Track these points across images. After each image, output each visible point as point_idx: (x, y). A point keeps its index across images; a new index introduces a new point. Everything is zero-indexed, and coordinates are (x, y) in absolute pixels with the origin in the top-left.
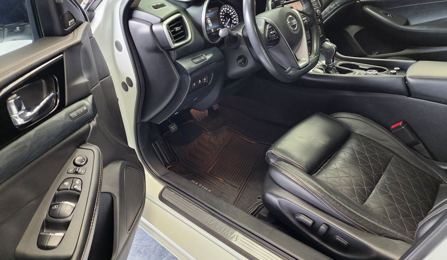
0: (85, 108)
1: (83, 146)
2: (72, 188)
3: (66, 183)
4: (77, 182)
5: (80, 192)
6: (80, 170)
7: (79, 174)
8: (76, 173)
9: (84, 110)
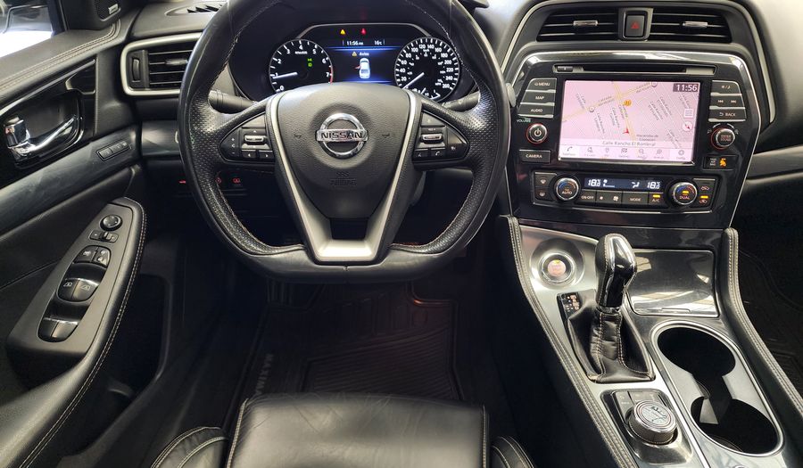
0: (125, 144)
1: (117, 201)
2: (95, 260)
3: (87, 253)
4: (103, 252)
5: (107, 267)
6: (110, 236)
7: (108, 241)
8: (104, 239)
9: (123, 146)
